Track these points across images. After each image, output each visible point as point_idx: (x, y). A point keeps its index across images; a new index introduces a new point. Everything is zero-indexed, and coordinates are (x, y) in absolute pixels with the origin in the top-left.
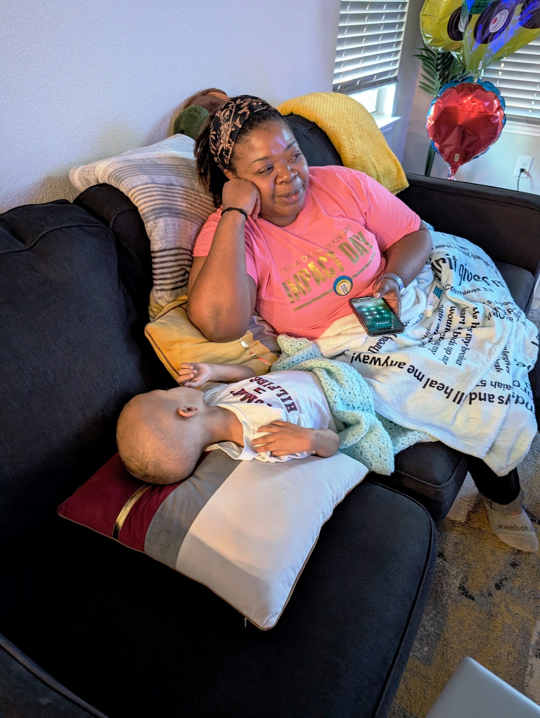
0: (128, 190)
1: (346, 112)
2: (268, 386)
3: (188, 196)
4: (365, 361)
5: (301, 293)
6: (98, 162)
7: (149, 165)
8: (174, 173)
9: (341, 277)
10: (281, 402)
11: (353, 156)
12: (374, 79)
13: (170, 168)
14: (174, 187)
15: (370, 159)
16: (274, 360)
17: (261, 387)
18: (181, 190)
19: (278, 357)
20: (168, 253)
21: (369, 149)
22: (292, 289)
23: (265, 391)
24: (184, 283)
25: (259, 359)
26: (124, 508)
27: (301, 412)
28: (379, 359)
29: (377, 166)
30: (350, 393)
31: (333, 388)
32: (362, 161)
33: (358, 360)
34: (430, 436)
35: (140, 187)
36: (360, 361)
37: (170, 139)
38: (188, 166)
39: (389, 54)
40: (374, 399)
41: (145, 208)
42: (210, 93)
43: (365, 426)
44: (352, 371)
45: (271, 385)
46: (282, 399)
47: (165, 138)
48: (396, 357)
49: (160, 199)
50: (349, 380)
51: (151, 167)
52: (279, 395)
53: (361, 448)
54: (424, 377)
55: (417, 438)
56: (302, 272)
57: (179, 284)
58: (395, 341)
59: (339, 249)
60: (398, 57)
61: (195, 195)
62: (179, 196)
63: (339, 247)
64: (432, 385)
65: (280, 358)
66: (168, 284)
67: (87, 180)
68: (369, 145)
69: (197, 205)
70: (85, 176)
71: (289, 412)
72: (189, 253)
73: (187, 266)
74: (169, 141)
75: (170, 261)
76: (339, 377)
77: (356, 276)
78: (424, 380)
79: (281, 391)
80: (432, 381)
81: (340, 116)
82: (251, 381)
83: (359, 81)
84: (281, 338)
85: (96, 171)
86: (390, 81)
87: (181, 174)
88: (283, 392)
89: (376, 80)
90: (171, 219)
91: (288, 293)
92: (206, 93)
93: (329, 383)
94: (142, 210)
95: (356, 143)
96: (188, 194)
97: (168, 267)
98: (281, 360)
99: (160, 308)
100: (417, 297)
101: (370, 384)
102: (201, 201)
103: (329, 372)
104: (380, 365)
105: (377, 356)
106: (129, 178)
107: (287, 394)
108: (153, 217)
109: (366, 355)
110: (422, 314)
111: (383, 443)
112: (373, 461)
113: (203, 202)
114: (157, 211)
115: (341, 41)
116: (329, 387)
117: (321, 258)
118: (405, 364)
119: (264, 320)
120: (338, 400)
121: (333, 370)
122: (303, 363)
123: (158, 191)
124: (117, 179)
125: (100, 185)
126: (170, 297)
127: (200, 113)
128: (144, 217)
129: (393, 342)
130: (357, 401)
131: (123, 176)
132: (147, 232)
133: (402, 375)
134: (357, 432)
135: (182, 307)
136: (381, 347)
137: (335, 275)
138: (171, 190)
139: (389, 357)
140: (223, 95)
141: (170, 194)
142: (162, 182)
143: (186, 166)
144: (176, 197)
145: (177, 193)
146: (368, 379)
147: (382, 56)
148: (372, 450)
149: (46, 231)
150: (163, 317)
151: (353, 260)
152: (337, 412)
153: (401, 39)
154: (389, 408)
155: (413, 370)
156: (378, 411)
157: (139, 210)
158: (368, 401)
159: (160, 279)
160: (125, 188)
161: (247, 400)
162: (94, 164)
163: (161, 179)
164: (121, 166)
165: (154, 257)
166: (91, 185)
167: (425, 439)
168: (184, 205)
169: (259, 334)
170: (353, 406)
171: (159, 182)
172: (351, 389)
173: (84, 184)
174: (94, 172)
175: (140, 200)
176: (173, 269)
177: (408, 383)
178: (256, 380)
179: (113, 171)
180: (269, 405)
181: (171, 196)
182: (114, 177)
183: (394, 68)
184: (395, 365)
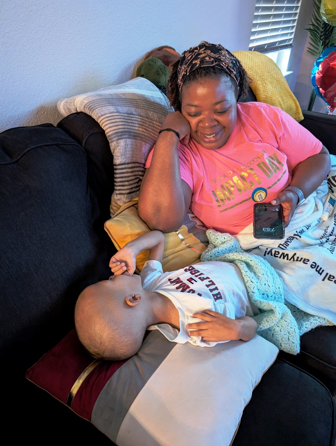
0: (98, 117)
1: (261, 65)
2: (199, 277)
3: (144, 123)
4: (276, 255)
5: (227, 199)
6: (77, 95)
7: (115, 99)
8: (134, 105)
9: (258, 188)
10: (209, 292)
11: (265, 96)
12: (277, 45)
13: (131, 101)
14: (133, 116)
15: (278, 99)
16: (203, 249)
17: (193, 277)
18: (138, 118)
19: (207, 246)
20: (126, 166)
21: (277, 91)
22: (219, 196)
23: (196, 281)
24: (138, 189)
25: (192, 248)
26: (78, 380)
27: (226, 301)
28: (287, 255)
29: (282, 104)
30: (265, 284)
31: (252, 280)
32: (272, 100)
33: (270, 254)
34: (328, 321)
35: (108, 115)
36: (272, 255)
37: (133, 80)
38: (145, 101)
39: (288, 28)
40: (284, 289)
41: (110, 131)
42: (163, 49)
43: (278, 315)
44: (266, 264)
45: (202, 276)
46: (210, 290)
47: (130, 80)
48: (301, 254)
49: (122, 125)
50: (265, 273)
51: (116, 100)
52: (208, 286)
53: (273, 331)
54: (324, 271)
55: (318, 323)
56: (228, 183)
57: (134, 190)
58: (299, 240)
59: (257, 167)
60: (294, 30)
61: (149, 122)
62: (137, 122)
63: (257, 165)
64: (330, 279)
65: (208, 248)
66: (126, 189)
67: (69, 109)
68: (277, 89)
69: (150, 130)
70: (68, 106)
71: (215, 301)
72: (142, 166)
73: (141, 176)
74: (132, 82)
75: (128, 172)
76: (257, 271)
77: (270, 188)
78: (324, 274)
79: (209, 282)
80: (330, 276)
81: (257, 67)
82: (186, 270)
83: (267, 46)
84: (209, 232)
85: (75, 102)
86: (287, 46)
87: (139, 106)
88: (211, 283)
89: (278, 46)
90: (130, 140)
91: (216, 199)
92: (161, 49)
93: (248, 275)
94: (108, 133)
95: (268, 87)
96: (144, 121)
97: (126, 177)
98: (209, 250)
99: (119, 207)
100: (316, 205)
101: (280, 276)
102: (153, 127)
103: (248, 265)
104: (287, 259)
105: (286, 252)
106: (99, 108)
107: (214, 284)
108: (116, 138)
109: (277, 250)
110: (320, 219)
111: (291, 328)
112: (283, 343)
113: (155, 127)
114: (119, 134)
115: (257, 17)
116: (249, 280)
117: (243, 173)
118: (308, 260)
119: (196, 217)
120: (256, 290)
121: (251, 263)
122: (226, 255)
123: (121, 118)
124: (90, 109)
125: (78, 113)
126: (126, 199)
127: (155, 62)
128: (109, 138)
129: (298, 240)
130: (271, 291)
131: (95, 106)
132: (111, 150)
133: (307, 270)
134: (271, 319)
135: (134, 207)
136: (289, 245)
137: (253, 187)
138: (130, 118)
139: (295, 254)
140: (173, 50)
141: (130, 121)
142: (125, 112)
143: (144, 100)
144: (135, 123)
145: (135, 120)
146: (279, 271)
147: (283, 29)
148: (282, 333)
149: (29, 149)
150: (119, 215)
151: (268, 175)
152: (255, 301)
153: (297, 18)
154: (295, 296)
155: (315, 266)
156: (286, 298)
157: (106, 133)
158: (279, 291)
159: (119, 186)
160: (96, 116)
161: (181, 289)
162: (75, 97)
163: (124, 109)
164: (94, 99)
165: (116, 169)
166: (72, 113)
167: (324, 323)
168: (141, 129)
169: (192, 228)
170: (267, 295)
171: (122, 112)
172: (266, 281)
173: (67, 112)
174: (74, 103)
175: (107, 125)
176: (129, 179)
177: (311, 276)
178: (189, 270)
179: (88, 103)
180: (200, 295)
181: (130, 123)
182: (88, 107)
183: (290, 38)
184: (300, 261)
